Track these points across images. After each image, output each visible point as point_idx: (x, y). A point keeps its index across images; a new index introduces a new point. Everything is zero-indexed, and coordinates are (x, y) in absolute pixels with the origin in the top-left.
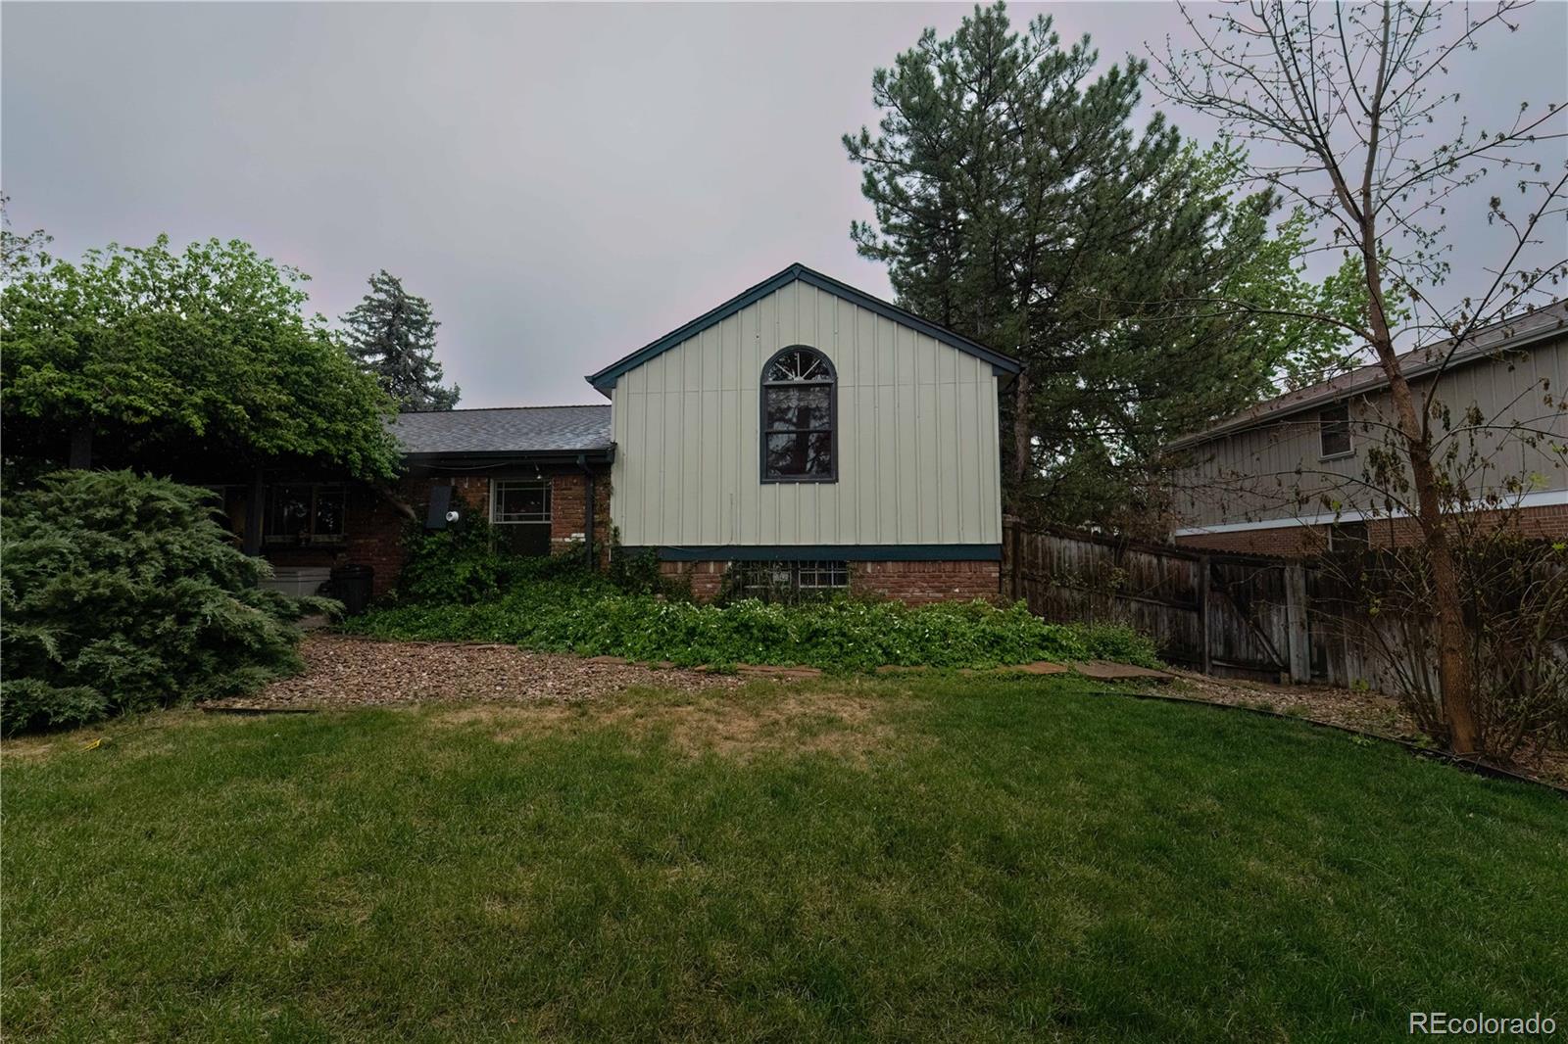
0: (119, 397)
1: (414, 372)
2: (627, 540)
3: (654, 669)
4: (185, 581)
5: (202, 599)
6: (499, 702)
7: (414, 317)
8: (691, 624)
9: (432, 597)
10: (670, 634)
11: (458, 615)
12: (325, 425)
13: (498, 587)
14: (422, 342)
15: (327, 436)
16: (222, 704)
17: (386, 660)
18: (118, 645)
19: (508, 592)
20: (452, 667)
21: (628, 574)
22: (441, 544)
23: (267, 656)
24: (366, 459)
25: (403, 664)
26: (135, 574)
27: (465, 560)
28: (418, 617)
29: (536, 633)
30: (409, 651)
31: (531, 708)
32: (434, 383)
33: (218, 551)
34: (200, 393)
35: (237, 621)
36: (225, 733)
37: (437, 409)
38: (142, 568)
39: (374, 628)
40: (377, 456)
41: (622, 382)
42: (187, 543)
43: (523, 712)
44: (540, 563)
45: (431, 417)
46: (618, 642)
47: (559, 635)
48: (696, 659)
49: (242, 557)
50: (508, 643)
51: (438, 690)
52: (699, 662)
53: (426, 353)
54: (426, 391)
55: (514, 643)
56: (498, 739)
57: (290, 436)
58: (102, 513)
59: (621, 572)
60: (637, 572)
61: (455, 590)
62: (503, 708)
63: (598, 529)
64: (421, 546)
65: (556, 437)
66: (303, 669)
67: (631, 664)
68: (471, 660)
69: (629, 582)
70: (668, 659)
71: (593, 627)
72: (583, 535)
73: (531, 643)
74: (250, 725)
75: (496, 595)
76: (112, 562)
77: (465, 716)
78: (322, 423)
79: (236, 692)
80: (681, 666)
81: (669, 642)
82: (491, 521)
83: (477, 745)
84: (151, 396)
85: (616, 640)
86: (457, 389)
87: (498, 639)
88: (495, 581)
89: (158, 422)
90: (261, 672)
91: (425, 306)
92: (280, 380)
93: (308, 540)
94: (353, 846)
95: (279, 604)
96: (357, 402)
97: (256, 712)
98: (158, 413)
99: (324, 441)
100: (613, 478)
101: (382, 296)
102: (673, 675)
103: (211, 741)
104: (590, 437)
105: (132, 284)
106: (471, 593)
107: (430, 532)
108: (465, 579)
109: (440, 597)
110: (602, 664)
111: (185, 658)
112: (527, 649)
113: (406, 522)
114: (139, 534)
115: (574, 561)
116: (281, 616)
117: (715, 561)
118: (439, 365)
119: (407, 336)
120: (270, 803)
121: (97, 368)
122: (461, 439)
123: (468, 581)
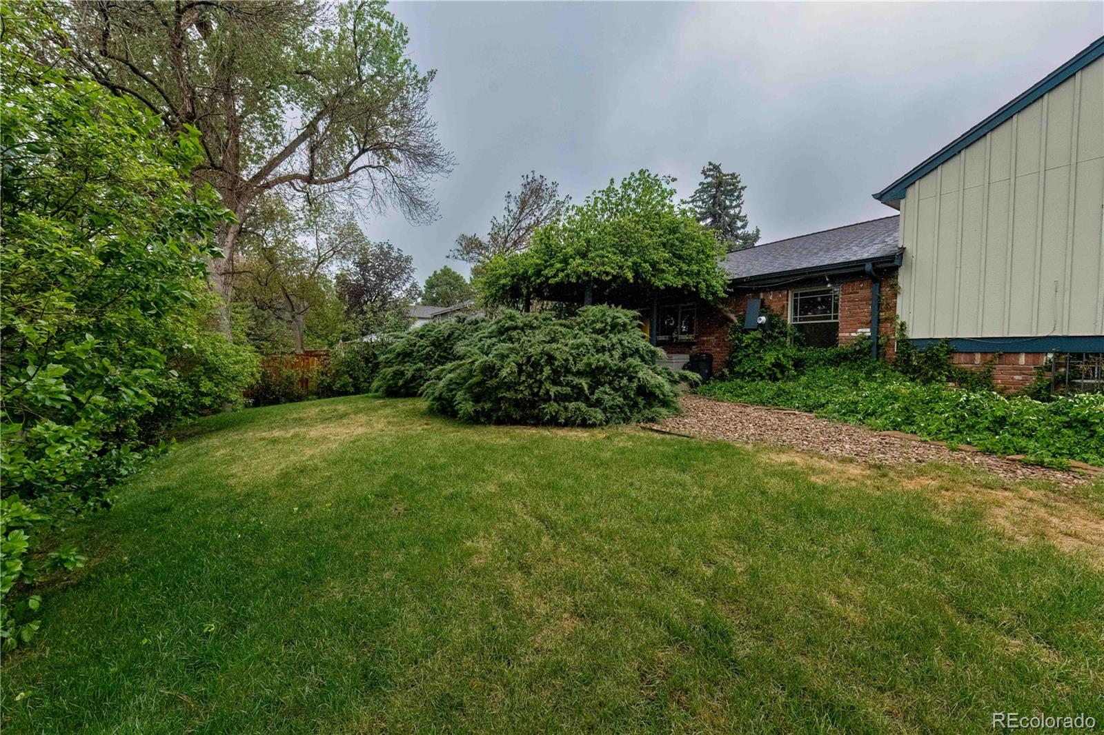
0: (601, 268)
1: (729, 225)
2: (913, 334)
3: (953, 450)
4: (630, 360)
5: (637, 369)
6: (811, 453)
7: (729, 188)
8: (999, 413)
9: (749, 375)
10: (971, 420)
11: (770, 389)
12: (686, 268)
13: (795, 370)
14: (734, 203)
15: (688, 275)
16: (648, 425)
17: (725, 413)
18: (607, 390)
19: (803, 374)
20: (768, 423)
21: (915, 363)
22: (754, 339)
23: (665, 404)
24: (708, 286)
25: (736, 416)
26: (612, 356)
27: (770, 350)
28: (742, 388)
29: (830, 406)
30: (738, 409)
31: (835, 462)
32: (742, 230)
33: (643, 344)
34: (630, 260)
35: (653, 382)
36: (652, 442)
37: (744, 248)
38: (614, 353)
39: (715, 392)
40: (715, 284)
41: (911, 192)
42: (630, 340)
43: (828, 463)
44: (829, 352)
45: (743, 253)
46: (909, 421)
47: (850, 410)
48: (1006, 448)
49: (652, 348)
50: (806, 411)
51: (762, 437)
52: (1012, 451)
53: (737, 210)
54: (737, 237)
55: (811, 412)
56: (813, 479)
57: (670, 277)
58: (599, 326)
59: (908, 361)
60: (926, 362)
61: (765, 371)
62: (812, 457)
63: (883, 325)
64: (741, 341)
65: (842, 252)
66: (682, 413)
67: (925, 442)
68: (781, 420)
69: (917, 370)
70: (969, 443)
71: (882, 406)
72: (868, 330)
73: (825, 413)
74: (663, 440)
75: (794, 376)
76: (602, 350)
77: (784, 458)
78: (685, 267)
79: (652, 420)
80: (988, 452)
81: (971, 427)
82: (789, 322)
83: (797, 480)
84: (612, 265)
85: (907, 419)
86: (758, 231)
87: (798, 408)
88: (793, 366)
89: (615, 278)
90: (664, 411)
91: (736, 178)
92: (664, 245)
93: (677, 338)
94: (728, 523)
95: (669, 374)
96: (703, 251)
97: (664, 433)
98: (615, 273)
99: (687, 278)
100: (900, 279)
101: (710, 179)
102: (977, 460)
103: (647, 444)
104: (876, 247)
105: (602, 209)
106: (775, 374)
107: (746, 332)
108: (771, 363)
109: (754, 375)
110: (895, 437)
111: (632, 399)
112: (823, 417)
113: (731, 325)
114: (612, 336)
115: (859, 352)
116: (670, 381)
117: (1027, 353)
118: (745, 217)
119: (725, 202)
120: (680, 485)
121: (593, 255)
122: (765, 265)
123: (774, 365)
